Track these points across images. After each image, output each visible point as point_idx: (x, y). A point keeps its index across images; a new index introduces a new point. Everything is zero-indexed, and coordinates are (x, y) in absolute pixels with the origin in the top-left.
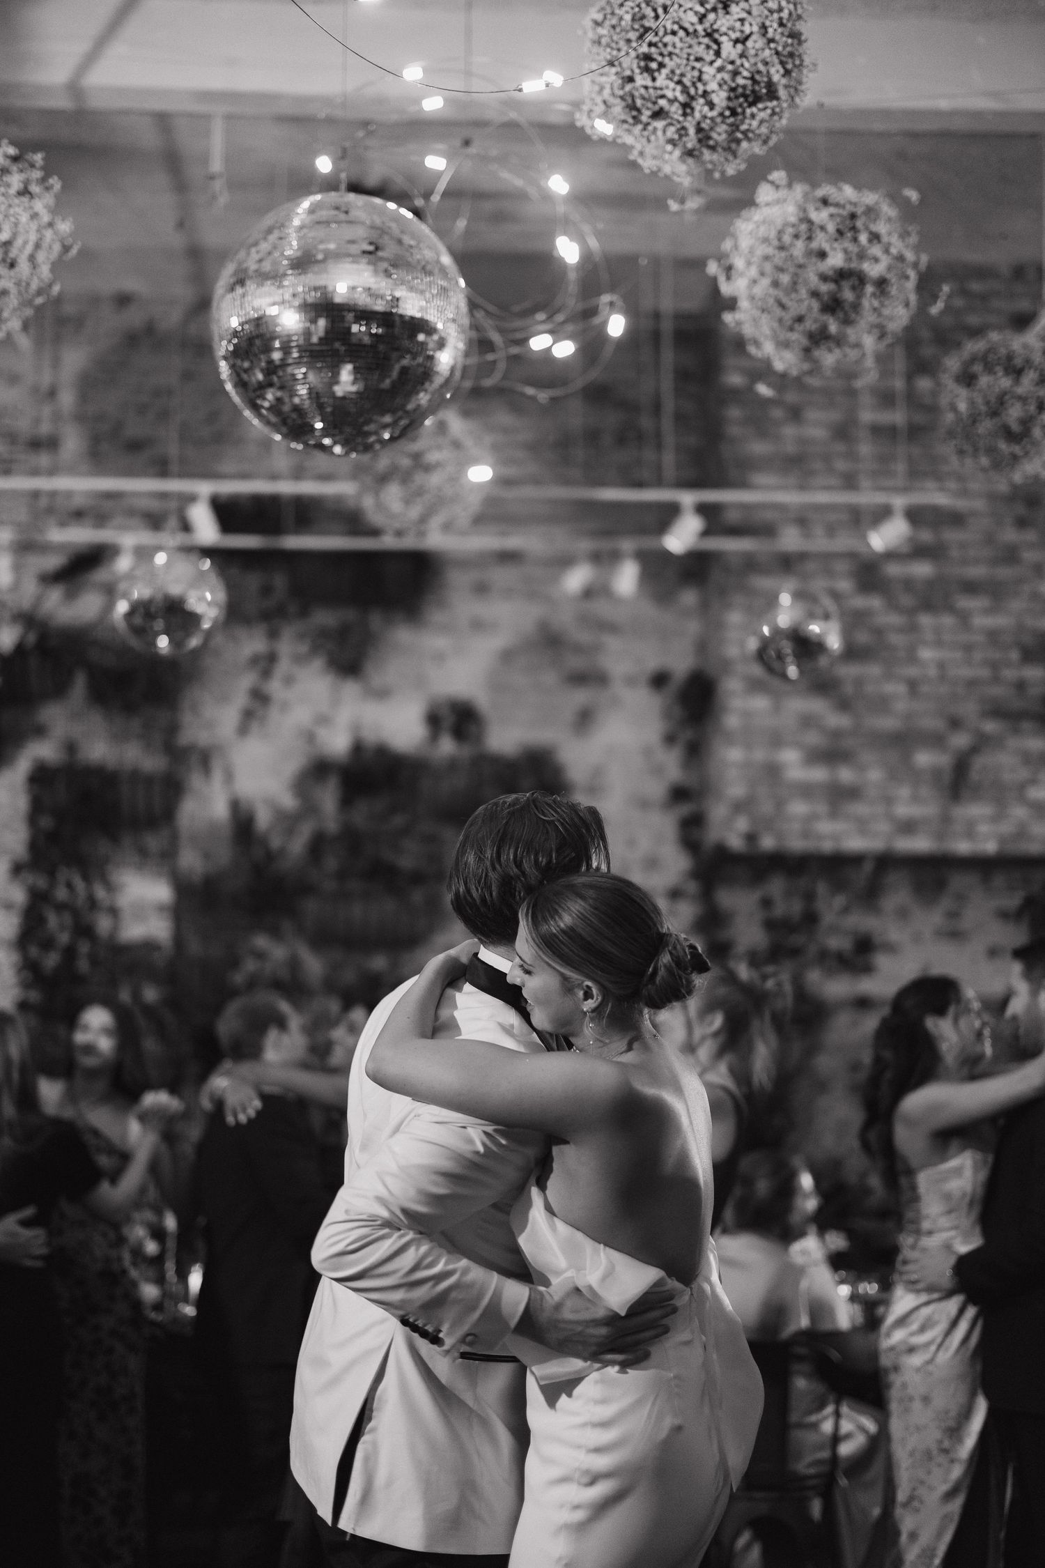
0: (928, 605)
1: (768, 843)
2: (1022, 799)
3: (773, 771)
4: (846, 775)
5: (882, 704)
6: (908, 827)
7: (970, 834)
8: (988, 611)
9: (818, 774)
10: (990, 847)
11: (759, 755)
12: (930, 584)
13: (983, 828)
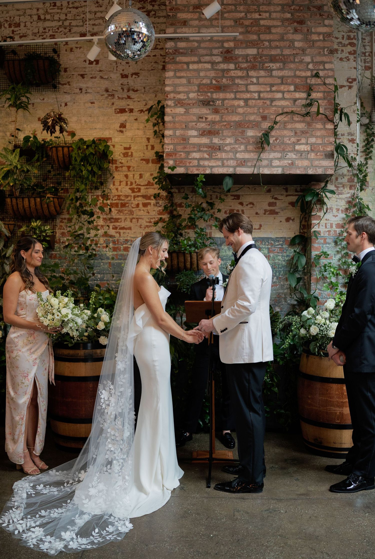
0: (254, 68)
1: (180, 170)
2: (294, 150)
3: (185, 139)
4: (216, 140)
5: (233, 110)
6: (243, 163)
7: (270, 166)
8: (279, 69)
9: (205, 140)
10: (279, 171)
11: (178, 133)
12: (255, 57)
13: (276, 163)
